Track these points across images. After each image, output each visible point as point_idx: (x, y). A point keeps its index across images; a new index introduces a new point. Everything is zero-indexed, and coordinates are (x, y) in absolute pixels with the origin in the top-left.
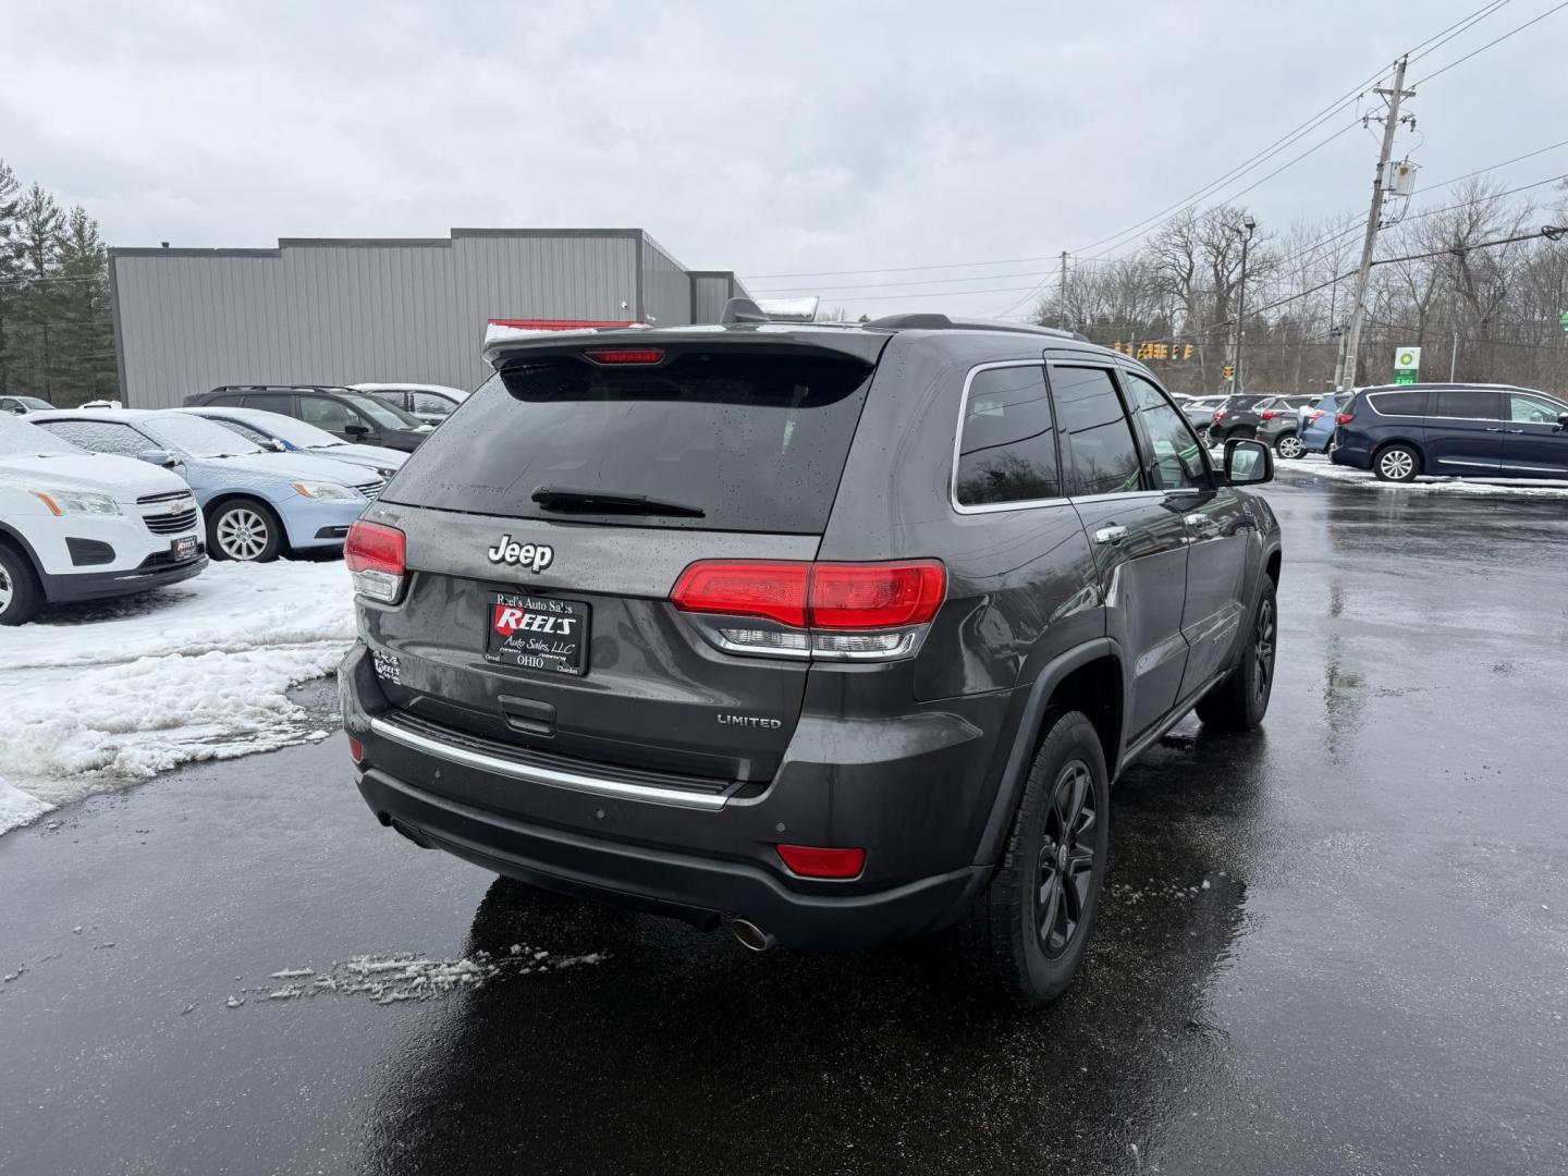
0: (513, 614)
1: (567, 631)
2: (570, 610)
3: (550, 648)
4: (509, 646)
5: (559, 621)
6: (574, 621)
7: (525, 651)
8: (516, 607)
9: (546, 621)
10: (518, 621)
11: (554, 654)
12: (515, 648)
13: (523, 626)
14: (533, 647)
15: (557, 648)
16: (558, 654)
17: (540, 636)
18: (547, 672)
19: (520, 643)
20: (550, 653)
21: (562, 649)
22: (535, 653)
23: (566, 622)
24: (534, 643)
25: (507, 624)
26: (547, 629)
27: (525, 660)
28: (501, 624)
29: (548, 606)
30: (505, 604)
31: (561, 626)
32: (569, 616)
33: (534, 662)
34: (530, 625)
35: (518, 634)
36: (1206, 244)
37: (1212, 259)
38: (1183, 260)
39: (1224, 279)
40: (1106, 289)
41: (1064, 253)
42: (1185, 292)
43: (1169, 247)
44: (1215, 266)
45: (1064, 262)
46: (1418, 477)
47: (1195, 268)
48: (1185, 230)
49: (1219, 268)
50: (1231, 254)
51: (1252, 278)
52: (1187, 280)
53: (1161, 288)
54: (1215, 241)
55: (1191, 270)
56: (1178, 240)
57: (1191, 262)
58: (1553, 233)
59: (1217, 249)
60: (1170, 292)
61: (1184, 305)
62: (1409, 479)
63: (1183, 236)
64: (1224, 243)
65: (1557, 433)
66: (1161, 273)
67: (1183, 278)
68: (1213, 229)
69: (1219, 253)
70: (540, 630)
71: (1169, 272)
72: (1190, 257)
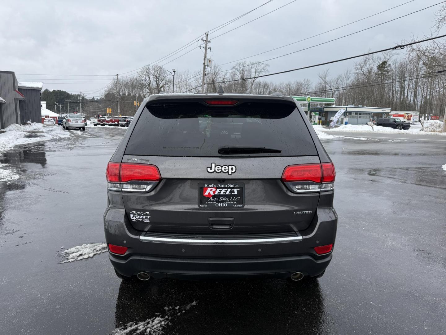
0: (211, 190)
1: (236, 193)
2: (238, 186)
3: (229, 199)
4: (210, 201)
5: (232, 190)
6: (239, 189)
7: (218, 202)
8: (214, 187)
9: (227, 191)
10: (214, 192)
11: (231, 201)
12: (214, 201)
13: (216, 193)
14: (222, 200)
15: (232, 199)
16: (233, 201)
17: (224, 196)
18: (230, 207)
19: (216, 199)
20: (229, 201)
21: (235, 199)
22: (223, 202)
23: (235, 190)
24: (222, 198)
25: (209, 193)
26: (228, 193)
27: (219, 205)
28: (207, 193)
29: (228, 185)
30: (208, 187)
31: (234, 192)
32: (237, 188)
33: (223, 205)
34: (220, 193)
35: (214, 196)
36: (153, 75)
37: (155, 79)
38: (148, 79)
39: (159, 85)
40: (126, 85)
41: (117, 75)
42: (149, 88)
43: (144, 75)
44: (156, 81)
45: (117, 77)
47: (151, 81)
48: (147, 71)
49: (157, 82)
50: (160, 79)
51: (166, 85)
52: (149, 85)
53: (142, 86)
54: (156, 74)
55: (150, 82)
56: (145, 73)
57: (150, 80)
58: (245, 79)
59: (156, 77)
60: (145, 87)
61: (148, 91)
63: (147, 72)
64: (158, 75)
66: (141, 82)
67: (148, 84)
68: (155, 72)
69: (157, 78)
70: (224, 194)
71: (144, 82)
72: (149, 78)
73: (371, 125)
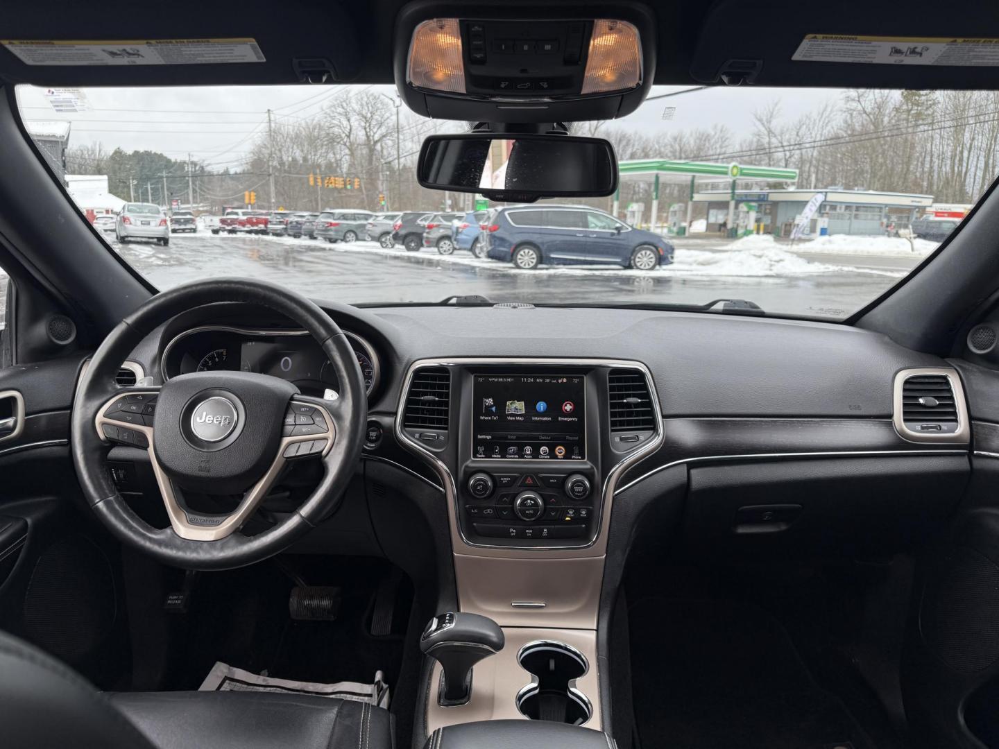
36: (358, 115)
37: (363, 124)
38: (345, 122)
39: (371, 138)
40: (297, 139)
41: (269, 110)
42: (348, 144)
43: (336, 114)
44: (365, 129)
45: (269, 116)
46: (540, 266)
47: (354, 128)
48: (344, 105)
49: (368, 130)
50: (374, 123)
51: (388, 138)
52: (348, 137)
53: (332, 140)
54: (364, 112)
55: (350, 130)
56: (340, 110)
57: (350, 126)
59: (366, 118)
60: (339, 143)
61: (347, 151)
62: (535, 268)
63: (343, 108)
64: (369, 115)
65: (614, 237)
66: (331, 130)
67: (346, 135)
68: (362, 105)
69: (367, 121)
71: (336, 130)
72: (349, 120)
73: (908, 236)
